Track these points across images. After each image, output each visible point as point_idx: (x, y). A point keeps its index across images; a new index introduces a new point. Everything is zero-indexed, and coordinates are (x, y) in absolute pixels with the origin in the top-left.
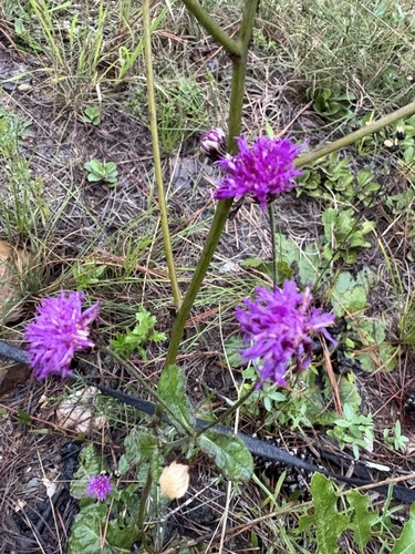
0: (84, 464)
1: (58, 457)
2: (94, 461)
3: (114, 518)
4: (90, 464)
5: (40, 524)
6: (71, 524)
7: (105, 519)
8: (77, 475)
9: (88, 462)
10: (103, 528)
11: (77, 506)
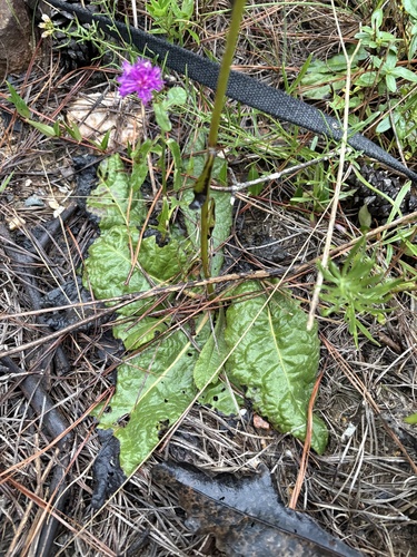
0: (105, 179)
1: (70, 172)
2: (119, 177)
3: (149, 235)
4: (114, 179)
5: (44, 238)
6: (87, 247)
7: (136, 236)
8: (97, 192)
9: (111, 175)
10: (135, 247)
11: (95, 227)
